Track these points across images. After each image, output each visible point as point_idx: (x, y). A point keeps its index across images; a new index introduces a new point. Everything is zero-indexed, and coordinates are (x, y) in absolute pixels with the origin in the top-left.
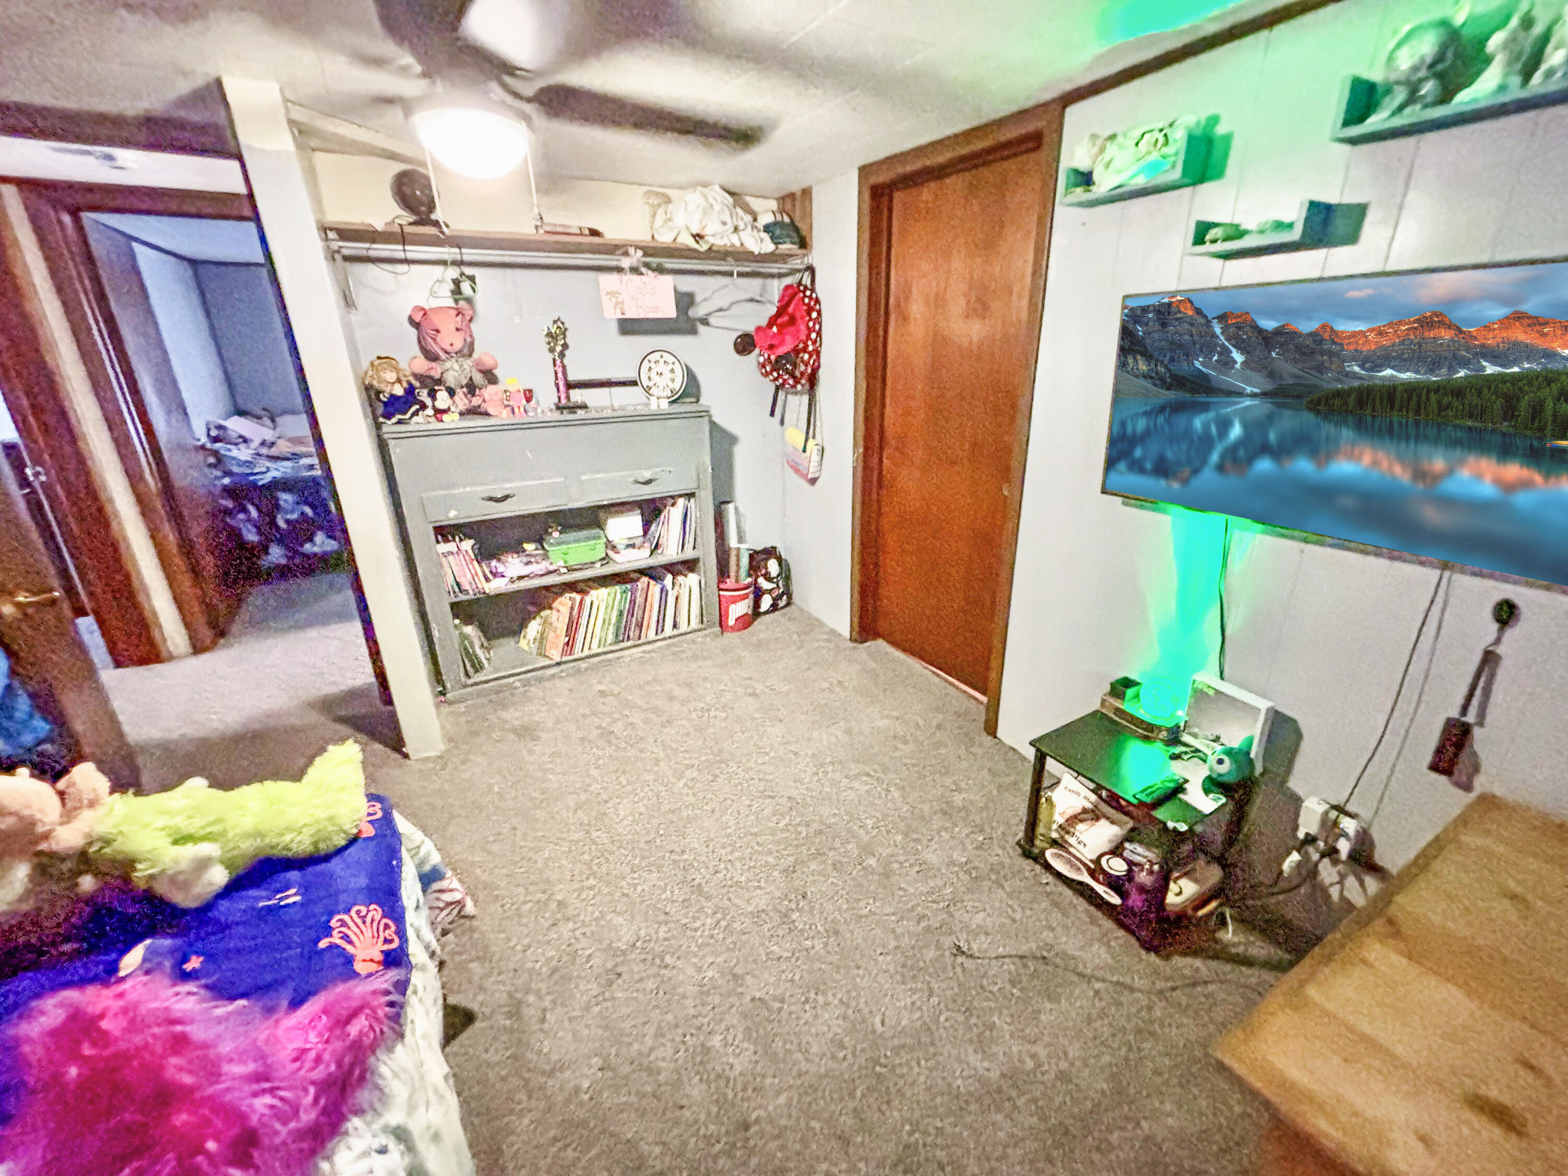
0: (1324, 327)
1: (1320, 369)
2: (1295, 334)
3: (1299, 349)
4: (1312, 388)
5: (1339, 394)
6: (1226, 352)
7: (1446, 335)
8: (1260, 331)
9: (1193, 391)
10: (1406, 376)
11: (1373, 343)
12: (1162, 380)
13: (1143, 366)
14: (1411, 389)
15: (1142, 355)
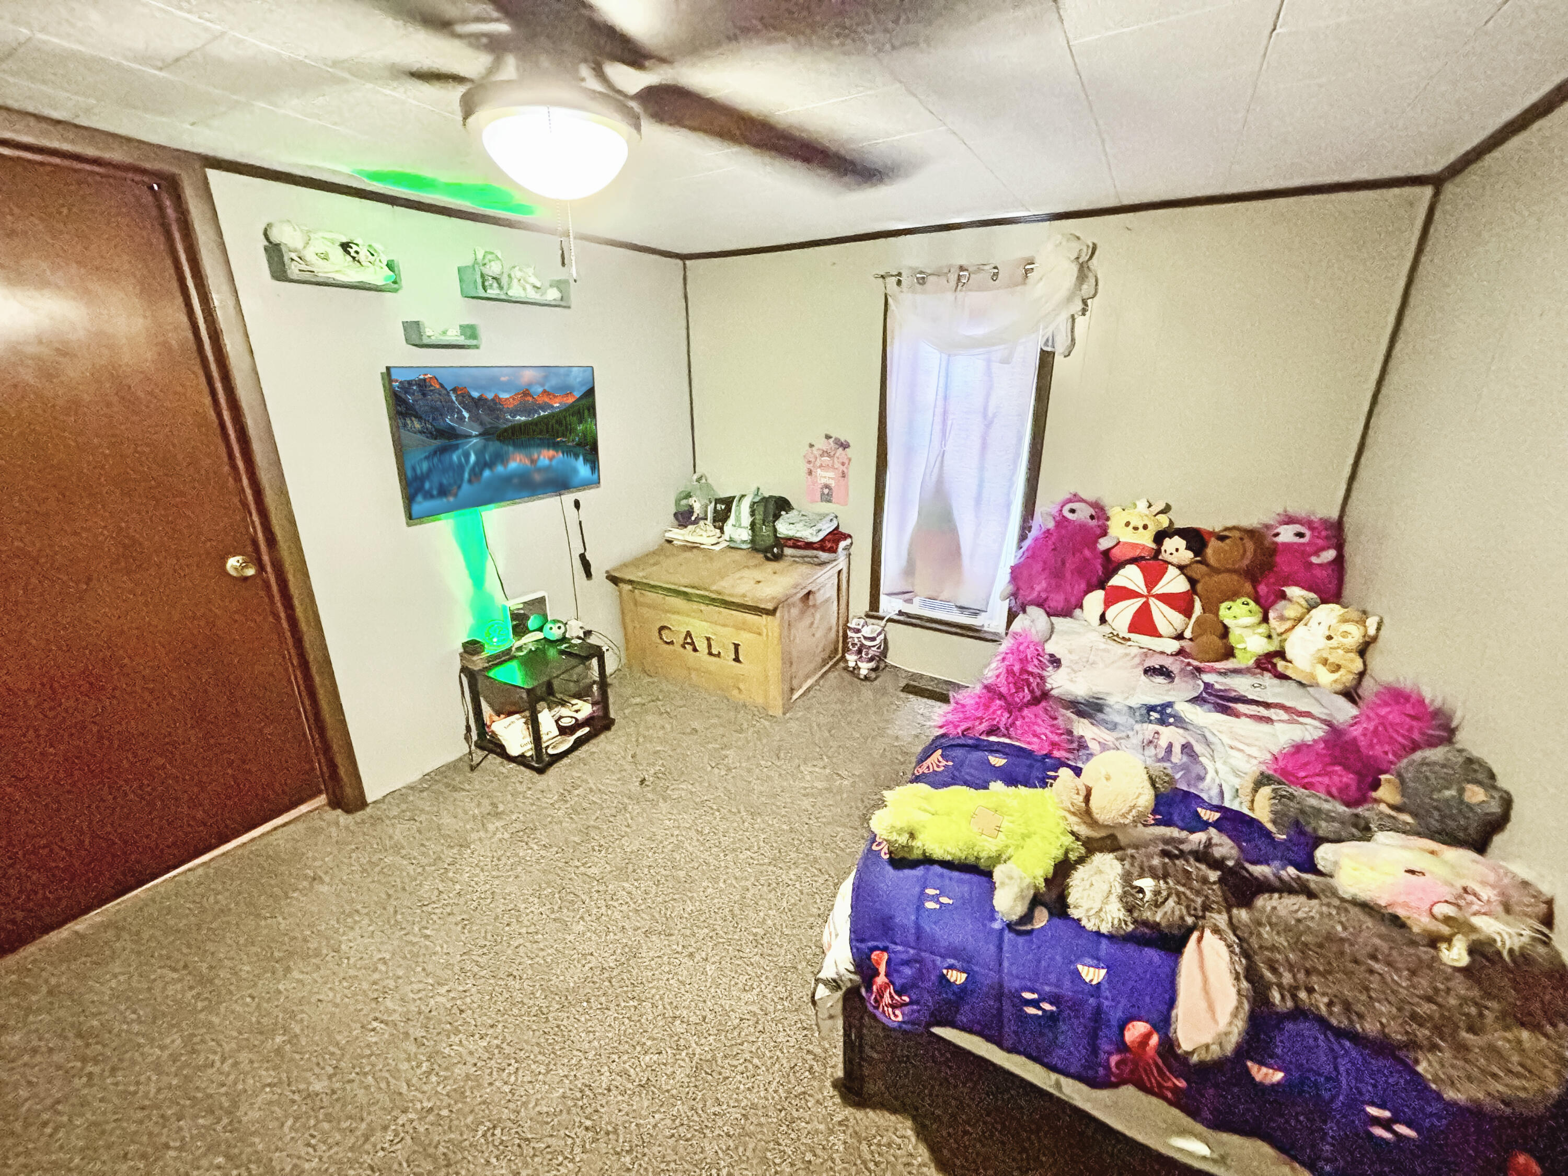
0: (496, 396)
1: (498, 418)
2: (486, 399)
3: (489, 407)
4: (497, 428)
5: (506, 430)
6: (460, 412)
7: (530, 399)
8: (473, 398)
9: (449, 438)
10: (523, 418)
11: (511, 405)
12: (431, 433)
13: (418, 425)
14: (526, 424)
15: (416, 417)
